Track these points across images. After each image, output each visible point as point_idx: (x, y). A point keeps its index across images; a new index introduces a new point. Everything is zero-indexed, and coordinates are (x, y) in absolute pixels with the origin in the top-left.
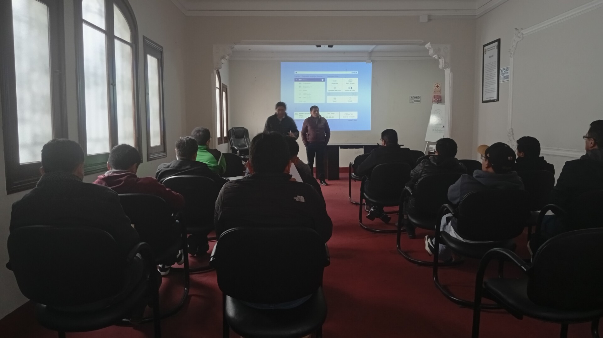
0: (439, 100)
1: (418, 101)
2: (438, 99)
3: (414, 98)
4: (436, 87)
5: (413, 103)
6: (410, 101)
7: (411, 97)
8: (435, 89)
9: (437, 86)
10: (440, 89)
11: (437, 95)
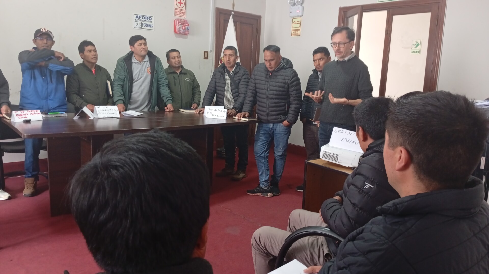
0: (185, 28)
1: (149, 26)
2: (184, 26)
3: (141, 19)
4: (178, 5)
5: (141, 28)
6: (134, 22)
7: (135, 16)
8: (177, 7)
9: (180, 3)
10: (184, 8)
11: (181, 20)
